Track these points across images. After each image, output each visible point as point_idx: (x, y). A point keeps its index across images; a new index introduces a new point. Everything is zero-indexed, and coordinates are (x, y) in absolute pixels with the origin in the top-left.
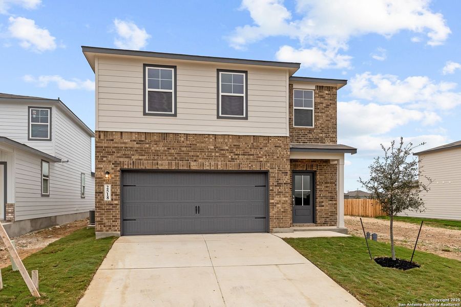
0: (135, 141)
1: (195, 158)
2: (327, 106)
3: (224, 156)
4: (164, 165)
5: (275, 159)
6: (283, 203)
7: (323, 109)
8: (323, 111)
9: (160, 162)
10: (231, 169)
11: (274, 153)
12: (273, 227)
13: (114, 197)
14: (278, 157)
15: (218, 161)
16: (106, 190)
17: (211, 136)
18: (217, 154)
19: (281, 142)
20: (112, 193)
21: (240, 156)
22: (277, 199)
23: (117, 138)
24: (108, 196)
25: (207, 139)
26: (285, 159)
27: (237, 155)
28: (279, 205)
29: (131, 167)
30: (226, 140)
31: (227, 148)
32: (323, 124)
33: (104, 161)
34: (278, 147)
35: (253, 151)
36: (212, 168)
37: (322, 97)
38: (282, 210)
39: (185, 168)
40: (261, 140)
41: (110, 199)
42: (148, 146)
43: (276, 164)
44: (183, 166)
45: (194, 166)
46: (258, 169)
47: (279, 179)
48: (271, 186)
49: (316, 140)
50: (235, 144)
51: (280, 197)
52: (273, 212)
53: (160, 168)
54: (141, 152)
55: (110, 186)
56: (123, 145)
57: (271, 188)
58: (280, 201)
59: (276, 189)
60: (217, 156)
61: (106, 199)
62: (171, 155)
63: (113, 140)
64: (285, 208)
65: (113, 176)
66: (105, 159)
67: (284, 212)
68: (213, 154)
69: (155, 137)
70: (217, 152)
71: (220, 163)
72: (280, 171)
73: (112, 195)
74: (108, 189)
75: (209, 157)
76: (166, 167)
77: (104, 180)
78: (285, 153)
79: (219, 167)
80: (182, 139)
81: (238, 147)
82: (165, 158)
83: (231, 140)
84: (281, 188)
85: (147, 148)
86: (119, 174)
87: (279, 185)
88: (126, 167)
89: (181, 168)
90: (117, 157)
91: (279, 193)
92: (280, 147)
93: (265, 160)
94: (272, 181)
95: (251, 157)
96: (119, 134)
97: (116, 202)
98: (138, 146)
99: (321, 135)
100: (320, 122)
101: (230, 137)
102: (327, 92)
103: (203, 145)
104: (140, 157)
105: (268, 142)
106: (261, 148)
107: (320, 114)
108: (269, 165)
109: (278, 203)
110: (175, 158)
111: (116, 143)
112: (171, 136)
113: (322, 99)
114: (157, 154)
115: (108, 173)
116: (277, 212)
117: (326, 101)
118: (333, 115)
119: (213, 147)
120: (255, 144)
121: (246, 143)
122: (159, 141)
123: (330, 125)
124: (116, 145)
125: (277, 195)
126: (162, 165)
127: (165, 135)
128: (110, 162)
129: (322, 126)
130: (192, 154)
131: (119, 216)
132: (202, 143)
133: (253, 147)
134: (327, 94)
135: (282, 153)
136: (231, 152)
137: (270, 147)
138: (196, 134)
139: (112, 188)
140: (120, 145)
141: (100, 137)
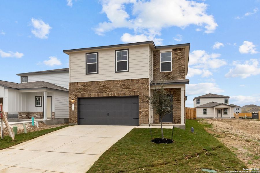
0: (82, 86)
1: (105, 91)
2: (179, 59)
3: (117, 90)
4: (93, 95)
5: (142, 90)
6: (145, 111)
7: (177, 61)
8: (177, 62)
9: (91, 94)
10: (120, 95)
11: (141, 87)
12: (141, 123)
13: (75, 109)
14: (143, 89)
15: (115, 92)
16: (72, 106)
17: (112, 81)
18: (115, 89)
19: (144, 81)
20: (75, 107)
21: (125, 89)
22: (142, 109)
23: (76, 85)
24: (73, 109)
25: (110, 83)
26: (146, 90)
27: (123, 89)
28: (144, 112)
29: (81, 96)
30: (119, 82)
31: (119, 86)
32: (177, 69)
33: (72, 95)
34: (143, 83)
35: (131, 87)
36: (112, 96)
37: (176, 54)
38: (145, 115)
39: (101, 96)
40: (135, 81)
41: (74, 110)
42: (87, 87)
43: (142, 92)
44: (100, 95)
45: (105, 95)
46: (133, 95)
47: (144, 100)
48: (140, 103)
49: (173, 78)
50: (123, 84)
51: (144, 108)
52: (141, 116)
53: (91, 96)
54: (85, 90)
55: (74, 104)
56: (78, 88)
57: (140, 104)
58: (144, 110)
59: (142, 105)
60: (114, 90)
61: (72, 110)
62: (96, 90)
63: (75, 86)
64: (146, 114)
65: (75, 100)
66: (72, 94)
67: (146, 116)
68: (113, 89)
69: (90, 84)
70: (114, 88)
71: (116, 93)
72: (144, 95)
73: (74, 108)
74: (73, 106)
75: (111, 91)
76: (94, 96)
77: (72, 102)
78: (147, 86)
79: (115, 95)
80: (100, 83)
81: (124, 85)
82: (93, 92)
83: (120, 82)
84: (145, 104)
85: (87, 88)
86: (77, 99)
87: (144, 102)
88: (79, 96)
89: (99, 96)
90: (76, 93)
91: (144, 106)
92: (144, 84)
93: (137, 90)
94: (140, 101)
95: (130, 89)
96: (77, 83)
97: (76, 111)
98: (83, 88)
99: (176, 75)
100: (175, 68)
101: (120, 81)
102: (179, 51)
103: (109, 85)
104: (84, 92)
105: (138, 81)
106: (135, 85)
107: (175, 64)
108: (138, 93)
109: (143, 112)
110: (98, 92)
111: (76, 87)
112: (96, 82)
113: (176, 56)
114: (90, 90)
115: (73, 99)
116: (143, 116)
117: (178, 56)
118: (183, 63)
119: (113, 86)
120: (132, 83)
121: (128, 83)
122: (91, 85)
123: (181, 69)
124: (76, 88)
125: (143, 107)
126: (92, 95)
127: (93, 83)
128: (74, 95)
129: (176, 70)
130: (104, 90)
131: (77, 117)
132: (108, 84)
133: (131, 85)
134: (179, 52)
135: (145, 86)
136: (121, 88)
137: (139, 84)
138: (106, 81)
139: (74, 105)
140: (77, 88)
141: (70, 85)
